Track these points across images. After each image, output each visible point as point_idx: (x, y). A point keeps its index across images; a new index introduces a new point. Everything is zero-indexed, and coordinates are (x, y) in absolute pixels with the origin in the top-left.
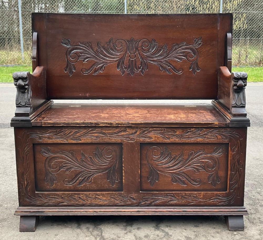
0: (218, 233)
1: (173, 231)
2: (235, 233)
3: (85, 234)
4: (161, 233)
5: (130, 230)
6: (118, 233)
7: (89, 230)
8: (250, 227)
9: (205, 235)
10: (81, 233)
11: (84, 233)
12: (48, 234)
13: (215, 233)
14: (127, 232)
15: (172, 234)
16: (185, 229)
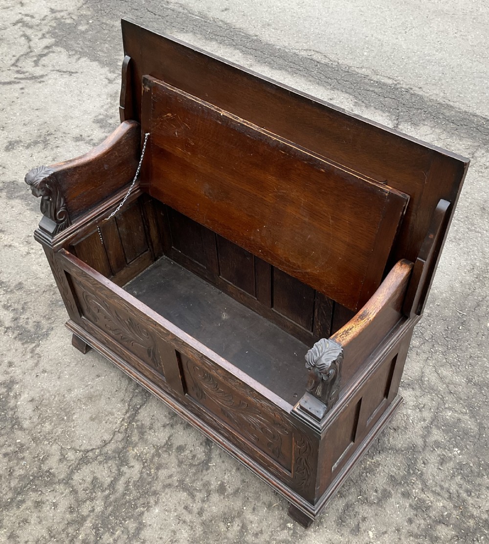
0: (269, 506)
1: (221, 461)
2: (290, 525)
3: (125, 396)
4: (204, 454)
5: (176, 422)
6: (157, 419)
7: (134, 390)
8: (326, 527)
9: (248, 499)
10: (123, 389)
11: (126, 393)
12: (93, 368)
13: (265, 504)
14: (168, 424)
15: (213, 465)
16: (238, 469)
